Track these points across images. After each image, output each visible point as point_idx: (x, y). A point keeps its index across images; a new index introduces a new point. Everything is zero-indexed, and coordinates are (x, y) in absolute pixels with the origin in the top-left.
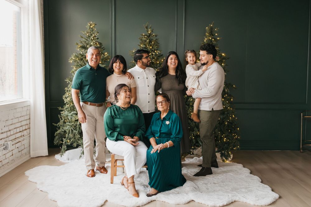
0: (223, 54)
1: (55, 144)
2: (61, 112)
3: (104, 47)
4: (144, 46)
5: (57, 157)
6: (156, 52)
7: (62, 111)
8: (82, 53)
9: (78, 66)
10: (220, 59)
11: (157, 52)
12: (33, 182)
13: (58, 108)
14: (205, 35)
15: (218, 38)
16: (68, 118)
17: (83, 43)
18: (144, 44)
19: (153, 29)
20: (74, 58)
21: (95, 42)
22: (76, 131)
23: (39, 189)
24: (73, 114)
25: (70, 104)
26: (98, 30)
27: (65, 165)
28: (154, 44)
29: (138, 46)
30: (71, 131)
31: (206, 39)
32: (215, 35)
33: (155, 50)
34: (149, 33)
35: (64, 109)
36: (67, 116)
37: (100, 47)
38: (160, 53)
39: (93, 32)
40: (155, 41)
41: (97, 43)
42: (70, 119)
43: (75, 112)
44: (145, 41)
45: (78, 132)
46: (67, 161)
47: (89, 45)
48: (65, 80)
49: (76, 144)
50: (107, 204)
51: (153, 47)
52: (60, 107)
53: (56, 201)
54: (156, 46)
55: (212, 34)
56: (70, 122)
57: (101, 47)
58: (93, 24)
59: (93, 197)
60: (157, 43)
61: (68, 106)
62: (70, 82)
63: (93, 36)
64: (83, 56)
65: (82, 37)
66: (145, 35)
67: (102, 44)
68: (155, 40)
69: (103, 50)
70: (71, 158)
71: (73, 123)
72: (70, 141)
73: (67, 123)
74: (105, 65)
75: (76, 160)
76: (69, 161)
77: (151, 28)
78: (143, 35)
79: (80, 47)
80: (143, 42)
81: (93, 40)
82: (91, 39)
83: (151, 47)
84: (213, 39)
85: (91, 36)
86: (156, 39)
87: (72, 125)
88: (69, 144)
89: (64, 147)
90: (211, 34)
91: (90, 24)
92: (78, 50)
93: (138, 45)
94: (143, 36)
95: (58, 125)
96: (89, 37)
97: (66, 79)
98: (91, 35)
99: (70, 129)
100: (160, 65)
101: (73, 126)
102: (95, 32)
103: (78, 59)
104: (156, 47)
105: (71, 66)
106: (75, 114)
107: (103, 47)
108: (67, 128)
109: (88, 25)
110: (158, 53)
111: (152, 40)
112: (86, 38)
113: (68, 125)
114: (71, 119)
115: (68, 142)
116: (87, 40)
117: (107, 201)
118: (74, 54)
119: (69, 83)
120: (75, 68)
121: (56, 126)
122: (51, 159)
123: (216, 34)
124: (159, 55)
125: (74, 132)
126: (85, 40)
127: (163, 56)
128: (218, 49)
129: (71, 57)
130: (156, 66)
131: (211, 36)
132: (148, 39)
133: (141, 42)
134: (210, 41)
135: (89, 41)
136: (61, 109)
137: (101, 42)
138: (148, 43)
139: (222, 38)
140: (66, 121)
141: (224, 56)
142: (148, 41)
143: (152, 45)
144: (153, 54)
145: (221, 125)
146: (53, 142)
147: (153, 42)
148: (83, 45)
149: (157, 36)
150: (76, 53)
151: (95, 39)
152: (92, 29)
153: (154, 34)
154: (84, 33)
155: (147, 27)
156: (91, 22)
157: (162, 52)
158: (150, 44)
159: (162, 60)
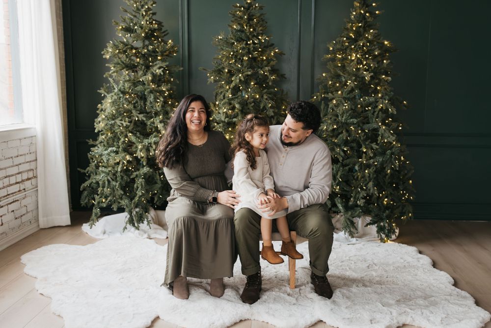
0: (386, 43)
1: (82, 205)
2: (91, 149)
3: (167, 30)
4: (239, 27)
5: (85, 227)
6: (260, 37)
7: (94, 146)
8: (125, 40)
9: (119, 64)
10: (379, 51)
12: (31, 276)
13: (87, 140)
14: (353, 6)
15: (377, 12)
16: (102, 159)
17: (128, 21)
18: (239, 24)
20: (111, 50)
21: (148, 19)
22: (117, 182)
23: (37, 291)
24: (111, 152)
25: (107, 135)
27: (97, 244)
28: (258, 22)
30: (107, 183)
31: (354, 13)
33: (258, 35)
34: (249, 2)
35: (97, 142)
36: (101, 155)
37: (159, 29)
38: (268, 41)
39: (146, 1)
40: (259, 17)
41: (154, 22)
42: (105, 161)
43: (114, 149)
44: (241, 18)
45: (120, 184)
46: (101, 236)
47: (138, 25)
48: (98, 91)
49: (117, 207)
51: (254, 30)
52: (91, 140)
54: (260, 27)
56: (105, 167)
57: (161, 29)
60: (262, 21)
61: (103, 137)
62: (106, 94)
63: (145, 9)
64: (126, 45)
65: (126, 11)
66: (240, 7)
67: (162, 24)
69: (165, 35)
70: (110, 231)
71: (110, 169)
72: (106, 200)
73: (100, 169)
74: (168, 63)
75: (118, 235)
76: (106, 236)
78: (237, 7)
79: (121, 30)
80: (238, 20)
81: (145, 15)
82: (143, 14)
83: (251, 30)
84: (367, 14)
85: (142, 8)
86: (261, 15)
87: (110, 171)
88: (105, 206)
89: (96, 211)
90: (364, 4)
92: (121, 35)
93: (229, 25)
94: (238, 9)
95: (88, 172)
96: (138, 9)
97: (100, 90)
98: (143, 6)
99: (106, 179)
100: (269, 63)
101: (110, 175)
103: (117, 51)
104: (261, 28)
105: (106, 65)
106: (114, 152)
107: (164, 29)
108: (101, 177)
110: (265, 39)
111: (253, 16)
112: (134, 13)
113: (103, 172)
114: (108, 161)
115: (102, 202)
116: (135, 16)
117: (158, 318)
118: (111, 42)
119: (105, 96)
120: (113, 68)
121: (85, 174)
122: (76, 231)
123: (374, 4)
124: (266, 44)
125: (113, 185)
126: (132, 17)
127: (274, 46)
128: (376, 31)
129: (107, 47)
130: (262, 64)
131: (364, 8)
132: (247, 14)
133: (233, 19)
134: (361, 18)
135: (139, 19)
136: (92, 143)
137: (161, 21)
138: (246, 22)
139: (384, 11)
140: (100, 164)
141: (387, 45)
142: (246, 17)
143: (254, 26)
144: (256, 41)
145: (379, 175)
146: (79, 202)
147: (255, 20)
148: (127, 26)
149: (263, 8)
150: (116, 41)
151: (148, 14)
153: (257, 5)
154: (129, 2)
157: (272, 38)
158: (249, 23)
159: (271, 54)
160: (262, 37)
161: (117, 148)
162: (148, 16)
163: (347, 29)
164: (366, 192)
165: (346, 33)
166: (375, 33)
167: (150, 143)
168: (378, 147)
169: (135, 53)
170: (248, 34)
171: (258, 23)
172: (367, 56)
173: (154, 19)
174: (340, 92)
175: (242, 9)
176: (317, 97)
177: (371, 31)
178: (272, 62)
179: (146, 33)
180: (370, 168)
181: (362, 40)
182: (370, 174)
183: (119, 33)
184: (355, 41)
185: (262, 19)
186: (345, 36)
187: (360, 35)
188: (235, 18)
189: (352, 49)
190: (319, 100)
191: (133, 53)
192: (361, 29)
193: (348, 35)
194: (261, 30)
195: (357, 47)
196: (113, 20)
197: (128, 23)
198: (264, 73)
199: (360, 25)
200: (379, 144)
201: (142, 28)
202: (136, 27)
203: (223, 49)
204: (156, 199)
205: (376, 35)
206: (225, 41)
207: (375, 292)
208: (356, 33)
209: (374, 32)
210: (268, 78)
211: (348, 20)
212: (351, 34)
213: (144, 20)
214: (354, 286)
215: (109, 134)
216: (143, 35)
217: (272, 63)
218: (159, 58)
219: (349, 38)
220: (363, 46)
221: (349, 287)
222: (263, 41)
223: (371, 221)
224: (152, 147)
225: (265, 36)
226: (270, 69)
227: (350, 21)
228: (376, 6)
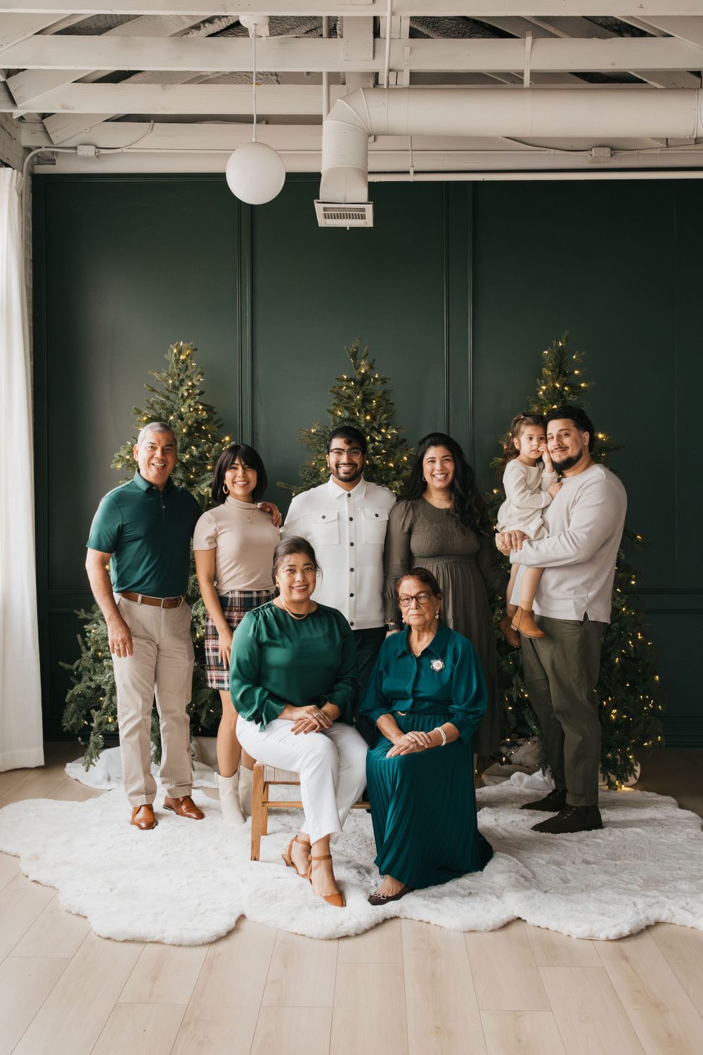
1: (65, 730)
2: (85, 626)
3: (220, 420)
4: (347, 414)
5: (74, 769)
6: (383, 431)
7: (88, 622)
11: (386, 433)
12: (7, 853)
13: (75, 611)
14: (540, 376)
15: (583, 385)
17: (157, 407)
18: (347, 408)
19: (374, 360)
21: (192, 404)
23: (27, 876)
26: (201, 368)
27: (102, 798)
28: (379, 406)
29: (327, 412)
31: (544, 388)
32: (573, 373)
33: (380, 426)
34: (363, 371)
35: (95, 615)
37: (209, 419)
38: (398, 437)
39: (188, 373)
40: (380, 397)
41: (201, 407)
44: (350, 398)
46: (105, 786)
47: (175, 414)
50: (245, 926)
51: (374, 418)
52: (82, 610)
53: (85, 917)
54: (384, 413)
55: (561, 370)
57: (212, 419)
58: (188, 348)
59: (199, 905)
60: (387, 404)
63: (187, 387)
65: (154, 390)
66: (349, 380)
67: (214, 410)
68: (380, 393)
69: (218, 428)
76: (112, 785)
77: (367, 355)
78: (343, 380)
80: (345, 401)
81: (187, 397)
82: (182, 396)
83: (368, 418)
84: (566, 389)
85: (181, 385)
86: (385, 392)
88: (112, 730)
89: (97, 738)
90: (559, 373)
91: (178, 350)
93: (329, 411)
94: (345, 383)
95: (77, 669)
96: (176, 388)
98: (182, 382)
100: (399, 473)
102: (193, 372)
104: (385, 415)
107: (215, 418)
109: (172, 351)
110: (392, 434)
111: (370, 394)
112: (166, 393)
115: (108, 722)
116: (168, 398)
117: (243, 916)
118: (129, 443)
121: (71, 672)
122: (53, 777)
123: (576, 372)
124: (395, 440)
126: (163, 399)
127: (406, 443)
129: (119, 451)
130: (387, 476)
131: (561, 378)
132: (361, 392)
133: (336, 401)
134: (557, 395)
135: (175, 403)
136: (85, 616)
137: (212, 404)
138: (359, 404)
139: (594, 383)
140: (100, 654)
141: (602, 440)
142: (358, 397)
143: (373, 411)
144: (376, 438)
146: (61, 723)
147: (374, 401)
148: (156, 415)
149: (387, 381)
151: (193, 396)
152: (185, 365)
153: (376, 377)
154: (160, 376)
155: (356, 354)
156: (181, 344)
157: (403, 430)
158: (364, 407)
159: (403, 459)
160: (386, 430)
162: (191, 399)
167: (197, 617)
170: (363, 426)
171: (381, 406)
173: (201, 402)
175: (353, 384)
178: (404, 471)
179: (190, 427)
185: (385, 398)
188: (341, 398)
194: (385, 419)
196: (133, 407)
197: (158, 410)
201: (182, 419)
202: (172, 418)
203: (320, 453)
204: (204, 716)
206: (323, 436)
211: (534, 400)
213: (186, 406)
216: (184, 430)
217: (405, 473)
218: (209, 467)
222: (390, 437)
224: (200, 623)
225: (392, 428)
226: (403, 484)
227: (538, 400)
228: (580, 374)
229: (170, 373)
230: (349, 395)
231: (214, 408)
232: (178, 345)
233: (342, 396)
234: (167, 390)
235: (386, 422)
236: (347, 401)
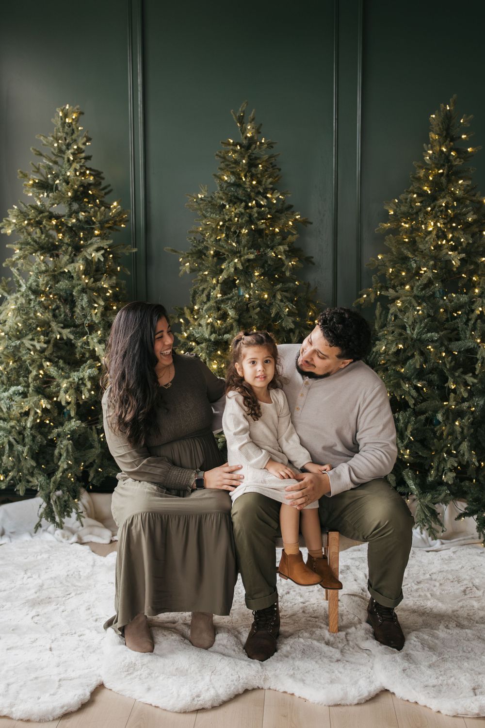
3: (109, 185)
4: (233, 179)
6: (269, 195)
8: (39, 203)
9: (28, 244)
10: (475, 217)
11: (272, 198)
14: (427, 140)
15: (469, 150)
17: (44, 171)
18: (233, 173)
19: (261, 125)
20: (14, 221)
21: (78, 167)
22: (24, 446)
24: (14, 393)
25: (8, 364)
26: (87, 132)
28: (265, 170)
29: (214, 177)
30: (7, 447)
31: (431, 152)
32: (460, 137)
33: (266, 191)
34: (249, 135)
37: (97, 184)
38: (283, 202)
39: (74, 137)
40: (266, 161)
41: (88, 172)
42: (5, 410)
43: (20, 388)
44: (237, 162)
45: (31, 449)
47: (61, 178)
49: (24, 488)
51: (259, 182)
54: (269, 177)
55: (449, 134)
56: (5, 420)
57: (100, 184)
58: (74, 112)
60: (272, 166)
61: (1, 367)
62: (5, 294)
63: (72, 151)
65: (41, 155)
66: (235, 145)
67: (102, 175)
68: (266, 157)
69: (106, 194)
70: (12, 530)
71: (13, 423)
72: (6, 477)
74: (111, 241)
75: (26, 537)
77: (253, 119)
78: (229, 144)
79: (33, 186)
80: (231, 166)
81: (73, 161)
82: (69, 160)
83: (254, 183)
84: (452, 153)
85: (68, 149)
86: (270, 157)
87: (12, 427)
88: (4, 487)
90: (446, 137)
91: (65, 113)
92: (31, 194)
93: (215, 175)
94: (231, 147)
96: (61, 151)
98: (68, 146)
99: (6, 440)
100: (284, 238)
101: (13, 433)
102: (78, 136)
103: (26, 222)
104: (270, 180)
105: (7, 246)
106: (20, 394)
107: (104, 184)
109: (59, 114)
110: (278, 199)
111: (256, 158)
112: (53, 158)
114: (9, 409)
116: (56, 163)
118: (16, 207)
119: (3, 297)
120: (18, 251)
123: (463, 136)
124: (280, 206)
125: (18, 451)
126: (51, 164)
127: (292, 210)
128: (469, 182)
129: (7, 215)
130: (273, 241)
131: (447, 142)
132: (246, 156)
133: (222, 165)
134: (443, 160)
135: (62, 167)
137: (100, 169)
138: (245, 169)
139: (480, 147)
142: (244, 161)
143: (259, 176)
144: (262, 202)
145: (479, 429)
147: (260, 166)
148: (42, 178)
149: (273, 145)
150: (22, 205)
151: (78, 160)
152: (71, 128)
153: (263, 141)
154: (46, 139)
155: (243, 118)
156: (67, 107)
157: (289, 195)
158: (251, 171)
159: (288, 224)
160: (271, 194)
161: (24, 387)
162: (77, 163)
163: (419, 179)
164: (456, 459)
165: (416, 185)
166: (468, 186)
167: (82, 379)
168: (475, 381)
169: (56, 225)
170: (249, 190)
171: (266, 171)
172: (454, 225)
173: (88, 167)
174: (407, 287)
175: (239, 148)
176: (367, 296)
177: (460, 182)
178: (290, 236)
179: (75, 192)
180: (462, 418)
181: (444, 197)
182: (463, 429)
183: (28, 191)
184: (433, 198)
185: (271, 164)
186: (415, 190)
187: (441, 190)
188: (227, 163)
189: (427, 213)
190: (373, 301)
191: (52, 225)
192: (443, 180)
193: (421, 189)
194: (271, 183)
195: (436, 209)
196: (18, 171)
197: (44, 174)
198: (277, 256)
199: (441, 171)
200: (477, 375)
201: (68, 183)
202: (57, 182)
203: (205, 217)
204: (92, 474)
205: (469, 188)
206: (210, 202)
207: (479, 638)
208: (433, 185)
209: (466, 183)
210: (283, 265)
211: (421, 164)
212: (425, 188)
213: (72, 170)
214: (441, 627)
215: (11, 363)
216: (70, 194)
217: (290, 238)
218: (96, 232)
219: (422, 194)
220: (447, 207)
221: (432, 629)
222: (275, 202)
223: (466, 509)
224: (85, 385)
225: (277, 193)
226: (288, 249)
227: (424, 165)
228: (468, 139)
229: (55, 136)
230: (235, 160)
231: (102, 173)
232: (65, 108)
233: (228, 161)
234: (54, 155)
235: (271, 186)
236: (234, 166)
